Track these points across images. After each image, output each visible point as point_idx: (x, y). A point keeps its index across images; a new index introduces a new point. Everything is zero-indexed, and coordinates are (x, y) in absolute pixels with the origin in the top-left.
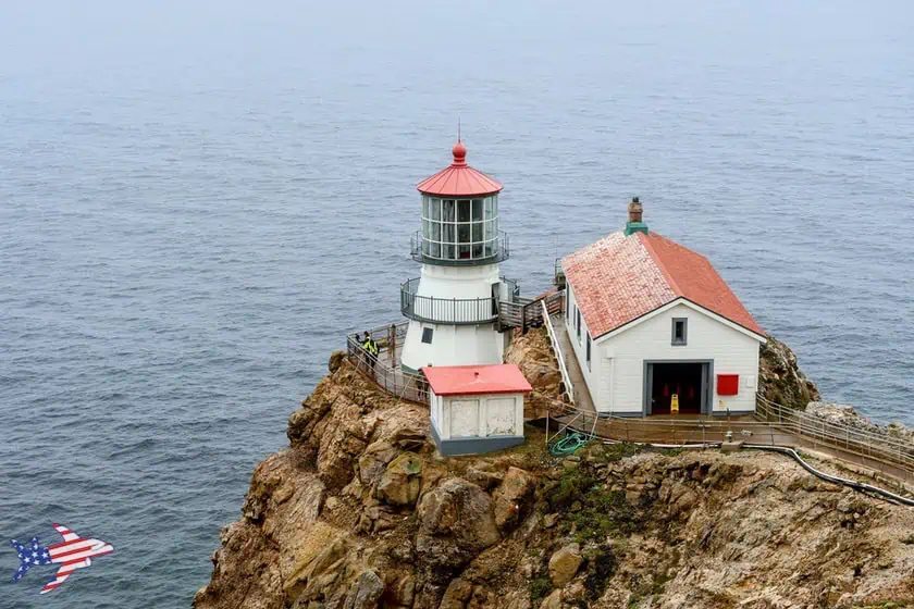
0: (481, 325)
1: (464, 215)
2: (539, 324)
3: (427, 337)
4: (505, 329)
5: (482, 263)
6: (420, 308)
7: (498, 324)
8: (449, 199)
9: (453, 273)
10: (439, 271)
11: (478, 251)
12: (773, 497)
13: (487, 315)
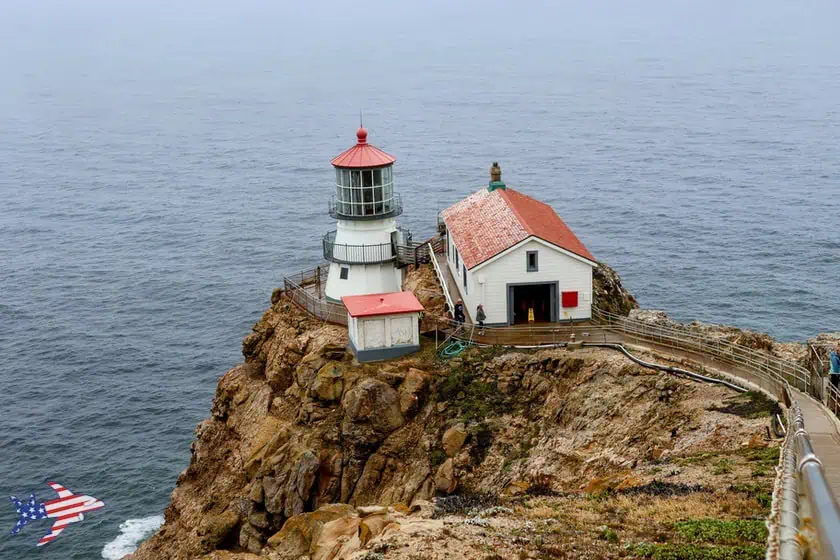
0: (384, 264)
1: (367, 182)
2: (427, 261)
3: (344, 275)
4: (401, 265)
5: (383, 217)
6: (338, 253)
7: (397, 262)
8: (355, 170)
9: (361, 226)
10: (351, 224)
11: (379, 208)
12: (607, 381)
13: (388, 256)
